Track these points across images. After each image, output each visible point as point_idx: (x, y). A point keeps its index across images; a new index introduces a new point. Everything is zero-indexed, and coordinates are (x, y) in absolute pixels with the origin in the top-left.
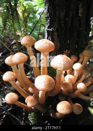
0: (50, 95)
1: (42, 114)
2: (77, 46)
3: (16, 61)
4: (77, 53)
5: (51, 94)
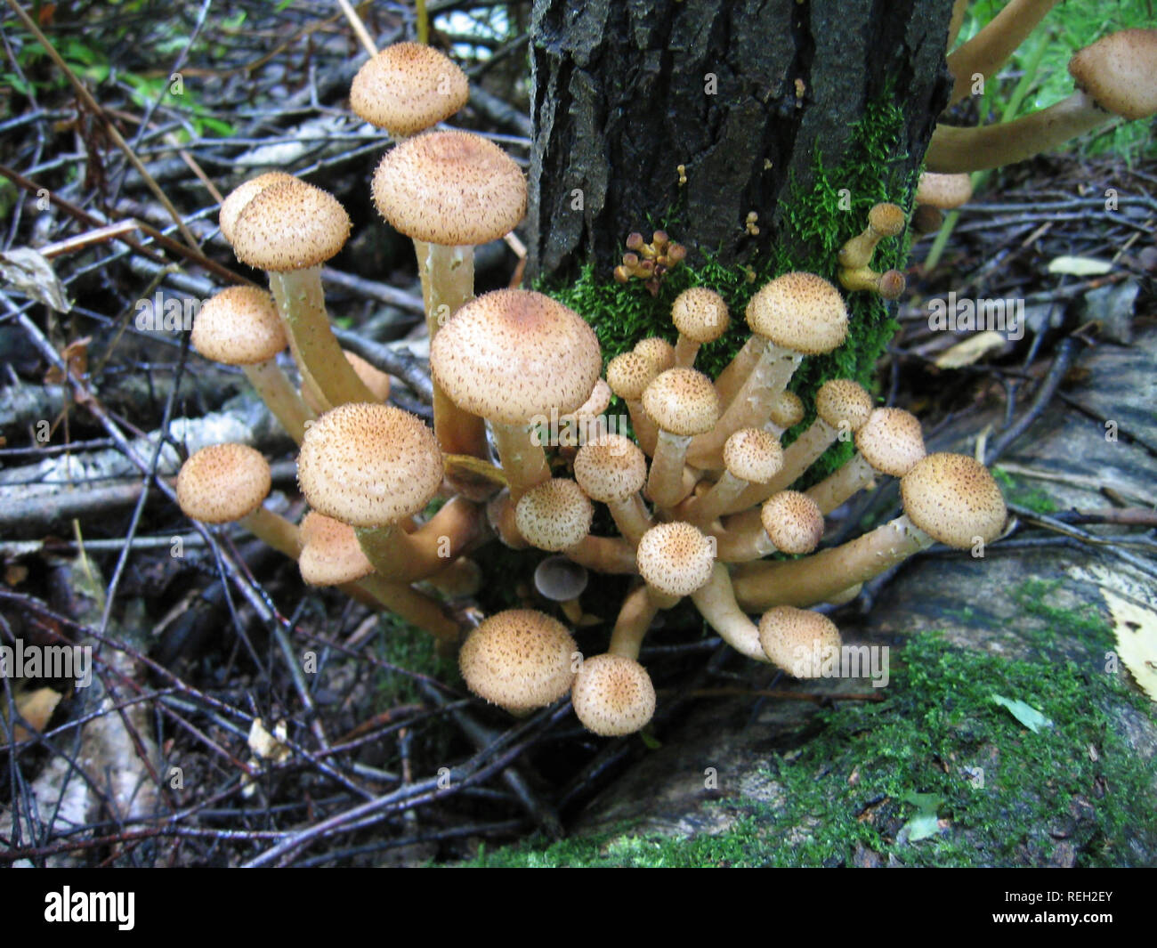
2: (758, 224)
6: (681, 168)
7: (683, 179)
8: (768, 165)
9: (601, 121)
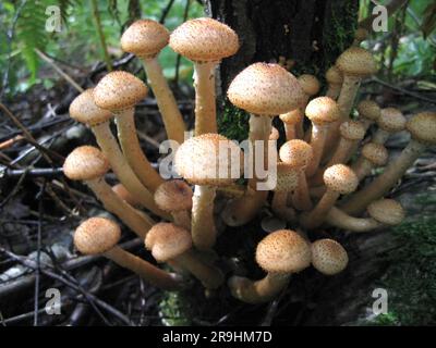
0: (232, 223)
1: (207, 293)
2: (317, 45)
3: (107, 98)
4: (317, 70)
5: (234, 218)
6: (286, 26)
7: (287, 31)
8: (317, 19)
9: (249, 15)
